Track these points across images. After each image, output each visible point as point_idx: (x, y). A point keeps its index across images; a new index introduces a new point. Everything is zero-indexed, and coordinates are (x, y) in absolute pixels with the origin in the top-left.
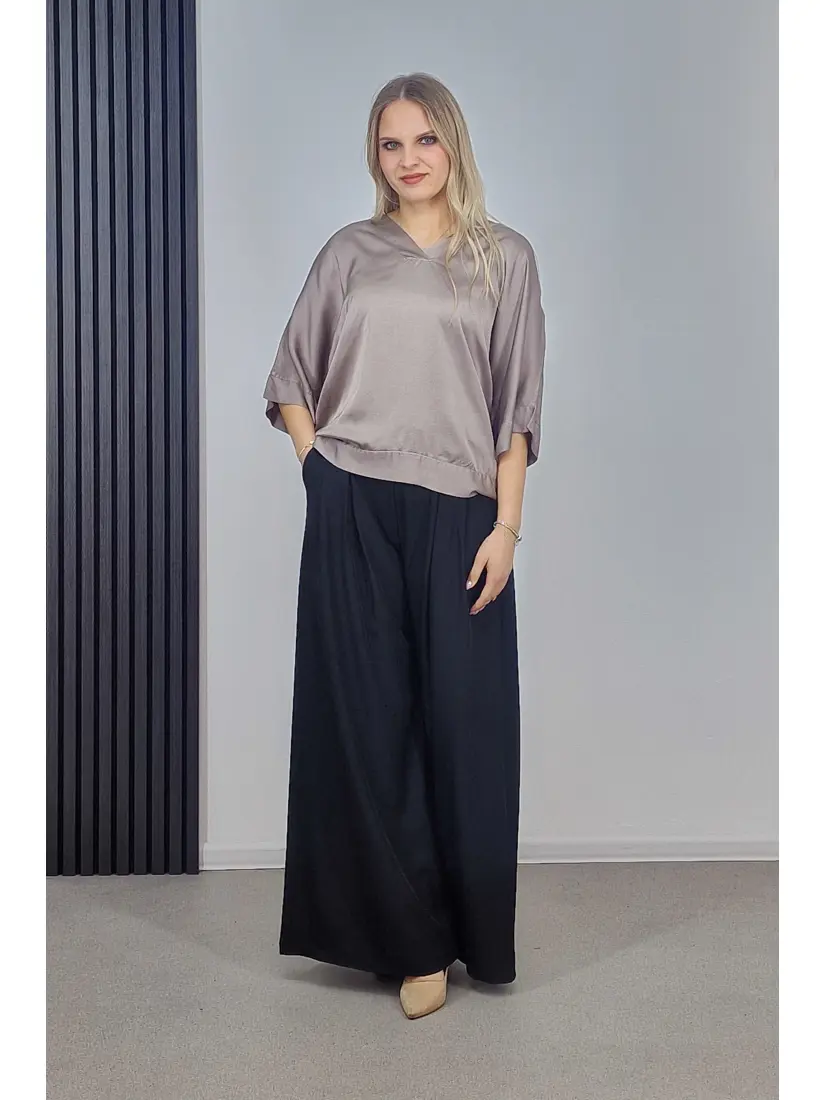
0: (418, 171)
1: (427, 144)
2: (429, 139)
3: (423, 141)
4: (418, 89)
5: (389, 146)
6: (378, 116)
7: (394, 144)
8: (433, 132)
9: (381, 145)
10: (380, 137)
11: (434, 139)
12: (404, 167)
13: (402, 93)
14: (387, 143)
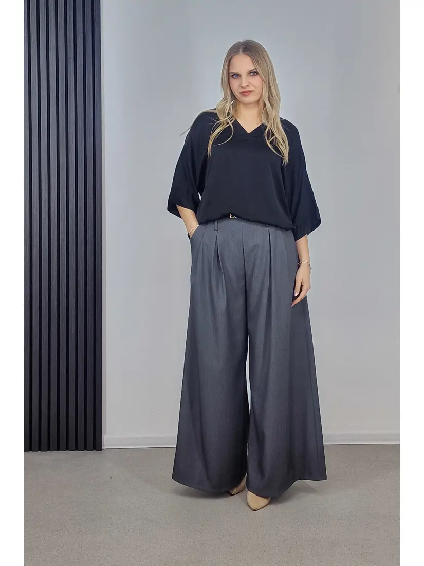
0: (248, 89)
1: (254, 75)
2: (254, 73)
3: (251, 74)
4: (249, 48)
5: (234, 76)
6: (229, 61)
7: (237, 75)
8: (256, 69)
9: (230, 76)
10: (230, 71)
11: (257, 73)
12: (242, 87)
13: (241, 50)
14: (233, 75)
